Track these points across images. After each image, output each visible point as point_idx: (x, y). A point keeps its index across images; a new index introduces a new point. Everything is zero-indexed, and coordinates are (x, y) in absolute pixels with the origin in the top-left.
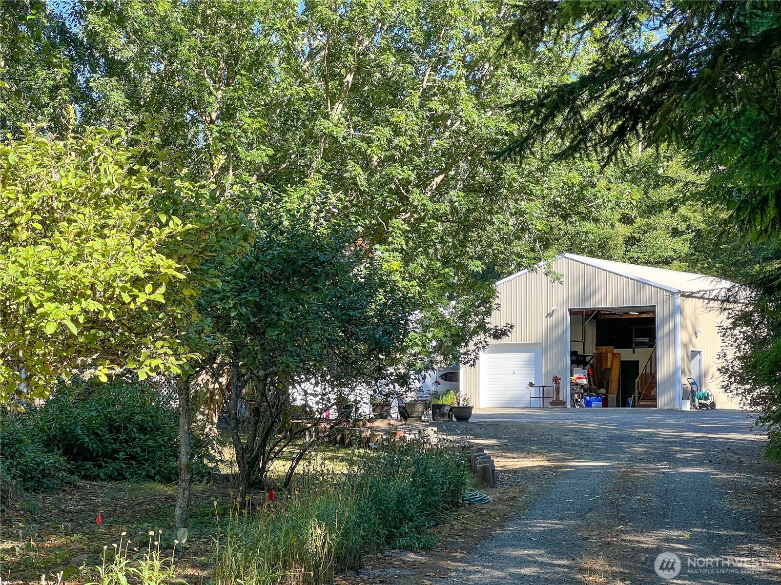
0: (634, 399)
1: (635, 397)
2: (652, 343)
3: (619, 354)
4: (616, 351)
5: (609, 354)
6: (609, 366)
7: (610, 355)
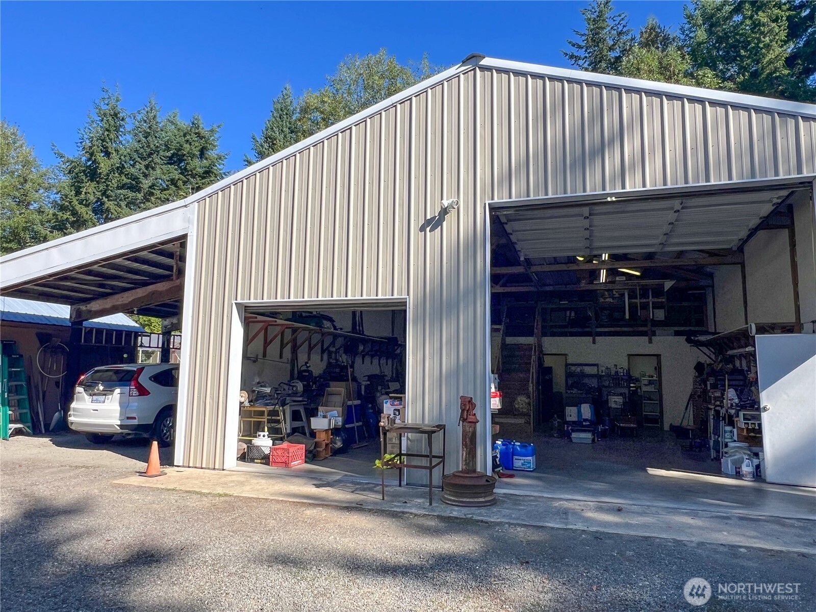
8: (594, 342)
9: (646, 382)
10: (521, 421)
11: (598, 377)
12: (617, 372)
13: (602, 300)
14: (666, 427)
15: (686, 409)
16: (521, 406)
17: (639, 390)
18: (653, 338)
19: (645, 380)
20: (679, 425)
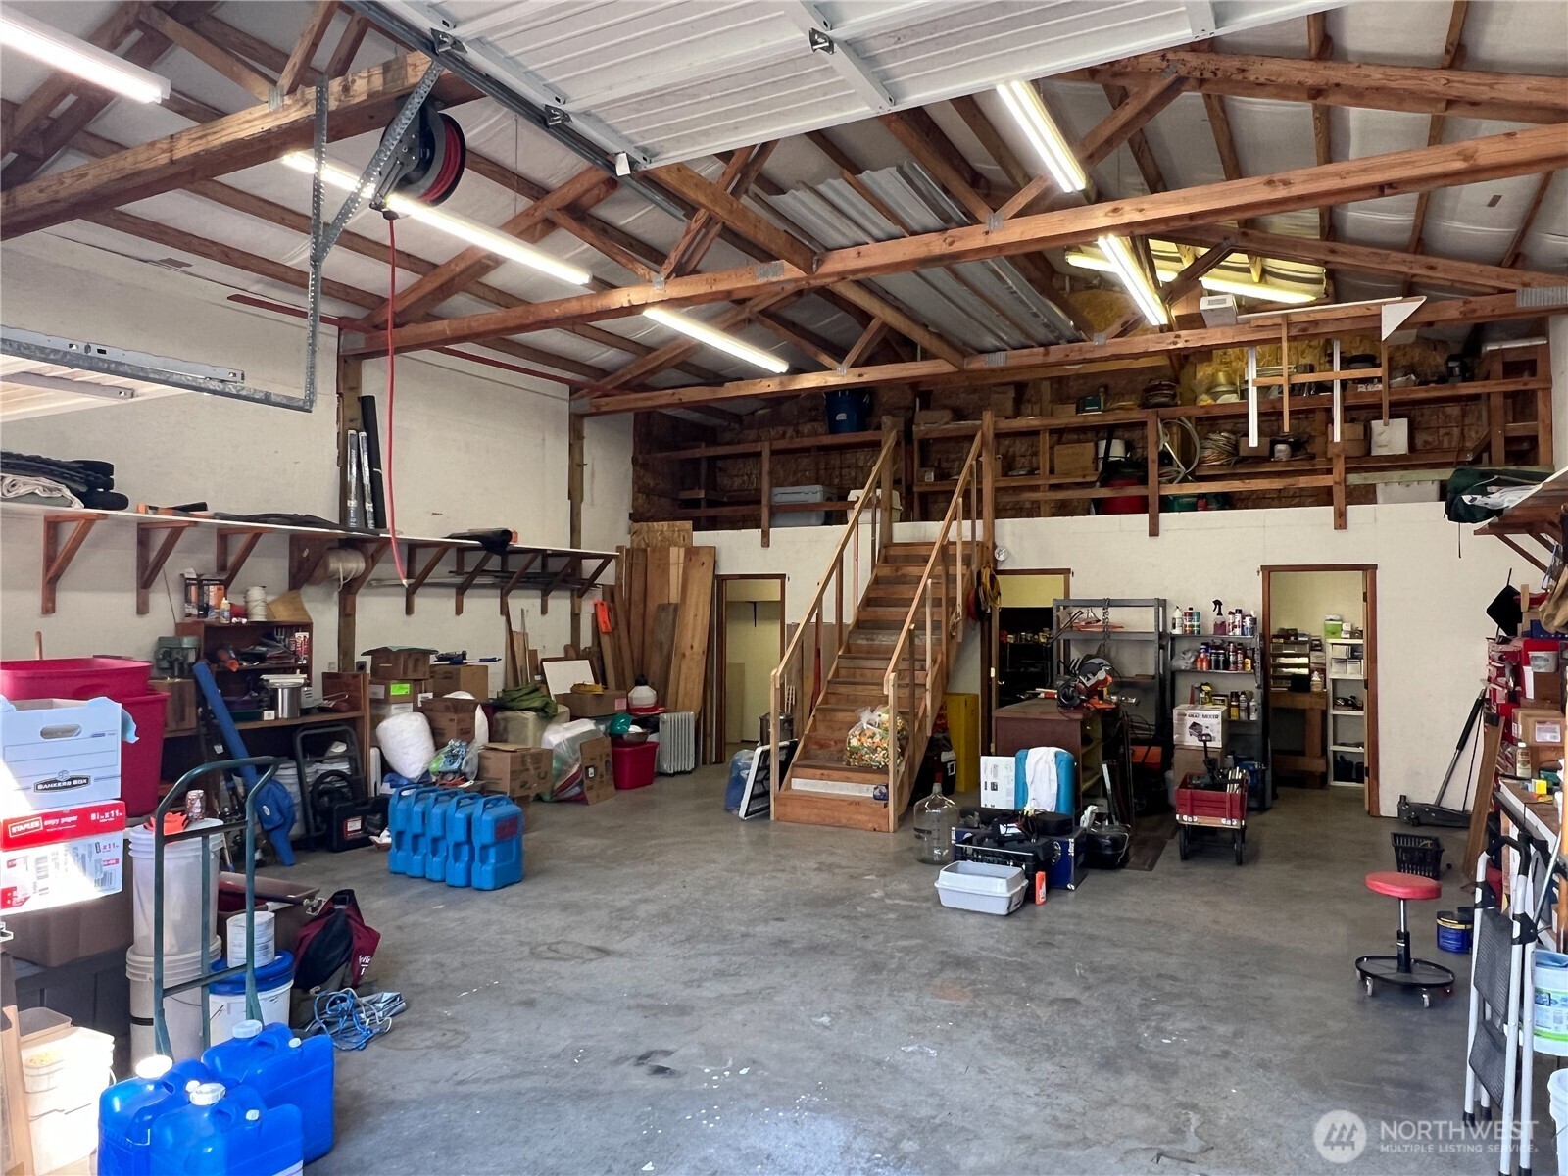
0: (764, 766)
1: (766, 755)
2: (837, 506)
3: (713, 551)
4: (701, 538)
5: (674, 551)
6: (674, 596)
7: (676, 554)
8: (1154, 531)
9: (1343, 652)
10: (866, 791)
11: (1165, 640)
12: (1221, 627)
13: (1205, 400)
14: (1389, 807)
15: (1461, 746)
16: (868, 742)
17: (1316, 677)
18: (1354, 511)
19: (1336, 648)
20: (1431, 800)
